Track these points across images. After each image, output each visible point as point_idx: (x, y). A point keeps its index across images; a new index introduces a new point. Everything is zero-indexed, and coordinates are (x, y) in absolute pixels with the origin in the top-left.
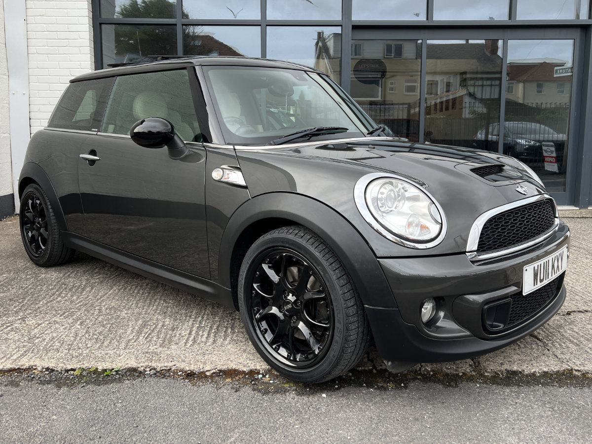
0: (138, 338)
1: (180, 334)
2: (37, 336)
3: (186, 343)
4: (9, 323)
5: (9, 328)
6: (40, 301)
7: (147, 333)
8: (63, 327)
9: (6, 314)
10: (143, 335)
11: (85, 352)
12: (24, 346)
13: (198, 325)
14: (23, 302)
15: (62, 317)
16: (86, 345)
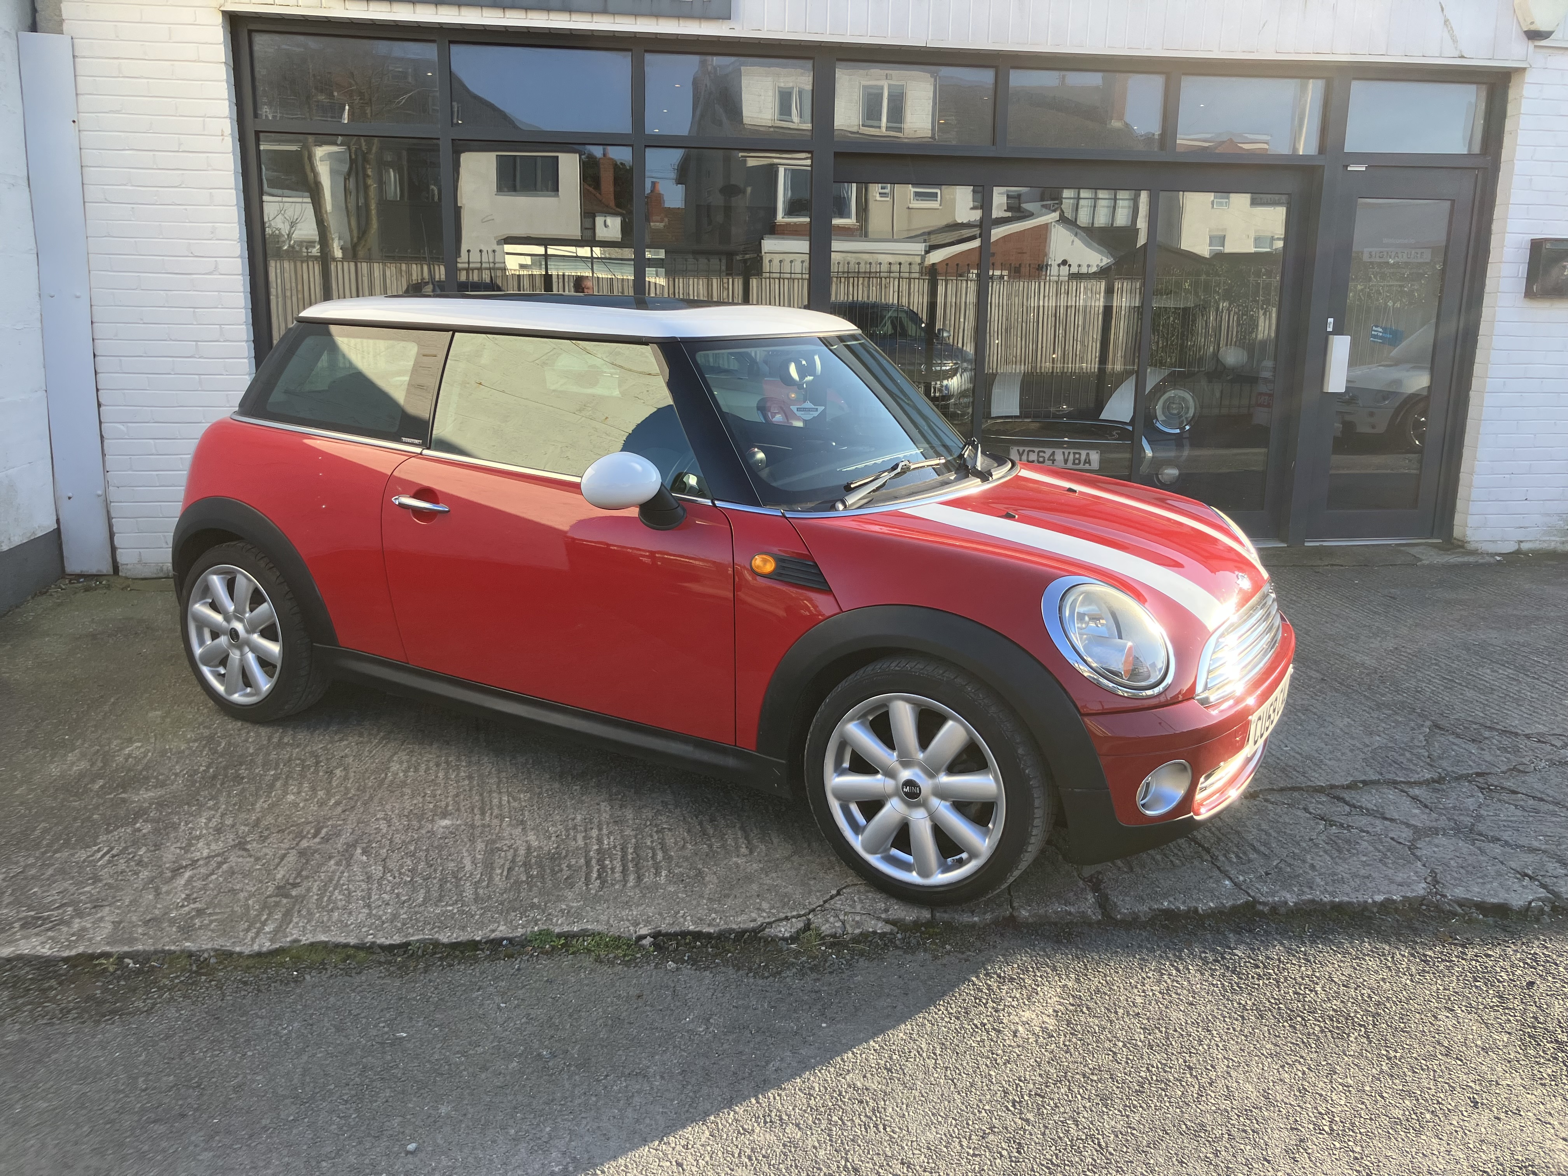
0: (491, 879)
1: (569, 866)
2: (291, 881)
3: (587, 885)
4: (216, 856)
5: (225, 867)
6: (253, 805)
7: (503, 865)
8: (332, 862)
9: (198, 838)
10: (499, 871)
11: (402, 912)
12: (277, 904)
13: (596, 847)
14: (215, 808)
15: (317, 840)
16: (398, 895)
